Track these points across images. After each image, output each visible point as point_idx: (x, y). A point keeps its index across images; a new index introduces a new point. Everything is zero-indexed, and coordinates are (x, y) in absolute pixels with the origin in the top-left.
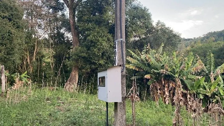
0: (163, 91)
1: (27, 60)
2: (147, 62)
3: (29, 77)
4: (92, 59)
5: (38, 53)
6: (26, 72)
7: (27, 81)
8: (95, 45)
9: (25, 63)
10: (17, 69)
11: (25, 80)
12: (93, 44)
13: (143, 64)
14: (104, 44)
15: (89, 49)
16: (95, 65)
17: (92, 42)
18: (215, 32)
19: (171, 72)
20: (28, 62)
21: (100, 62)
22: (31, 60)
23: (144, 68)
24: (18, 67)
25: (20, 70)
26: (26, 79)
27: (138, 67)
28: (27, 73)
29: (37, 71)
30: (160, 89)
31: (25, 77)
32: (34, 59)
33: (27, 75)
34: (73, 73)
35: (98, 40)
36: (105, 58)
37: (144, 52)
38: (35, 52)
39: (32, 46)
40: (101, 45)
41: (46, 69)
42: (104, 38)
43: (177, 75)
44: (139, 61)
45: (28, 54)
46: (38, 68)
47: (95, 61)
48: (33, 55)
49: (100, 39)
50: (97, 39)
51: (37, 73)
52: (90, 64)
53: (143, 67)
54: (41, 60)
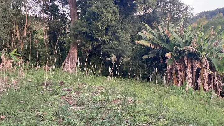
0: (184, 72)
1: (16, 35)
2: (165, 37)
3: (19, 55)
4: (94, 35)
5: (29, 28)
6: (16, 49)
7: (17, 59)
8: (98, 18)
9: (14, 39)
10: (5, 46)
11: (14, 59)
12: (96, 16)
13: (160, 40)
14: (109, 16)
15: (90, 23)
16: (97, 42)
17: (94, 14)
18: (208, 11)
19: (197, 49)
20: (17, 38)
21: (104, 39)
22: (21, 35)
23: (161, 45)
24: (6, 44)
25: (8, 46)
26: (16, 57)
27: (154, 43)
28: (17, 51)
29: (28, 48)
30: (180, 70)
31: (15, 55)
32: (25, 34)
33: (17, 53)
34: (71, 51)
35: (102, 12)
36: (109, 33)
37: (161, 25)
38: (26, 26)
39: (22, 19)
40: (106, 18)
41: (39, 47)
42: (109, 9)
43: (203, 54)
44: (155, 36)
45: (17, 28)
46: (29, 45)
47: (98, 37)
48: (23, 30)
49: (104, 10)
50: (101, 10)
51: (29, 51)
52: (91, 41)
53: (160, 43)
54: (32, 36)
